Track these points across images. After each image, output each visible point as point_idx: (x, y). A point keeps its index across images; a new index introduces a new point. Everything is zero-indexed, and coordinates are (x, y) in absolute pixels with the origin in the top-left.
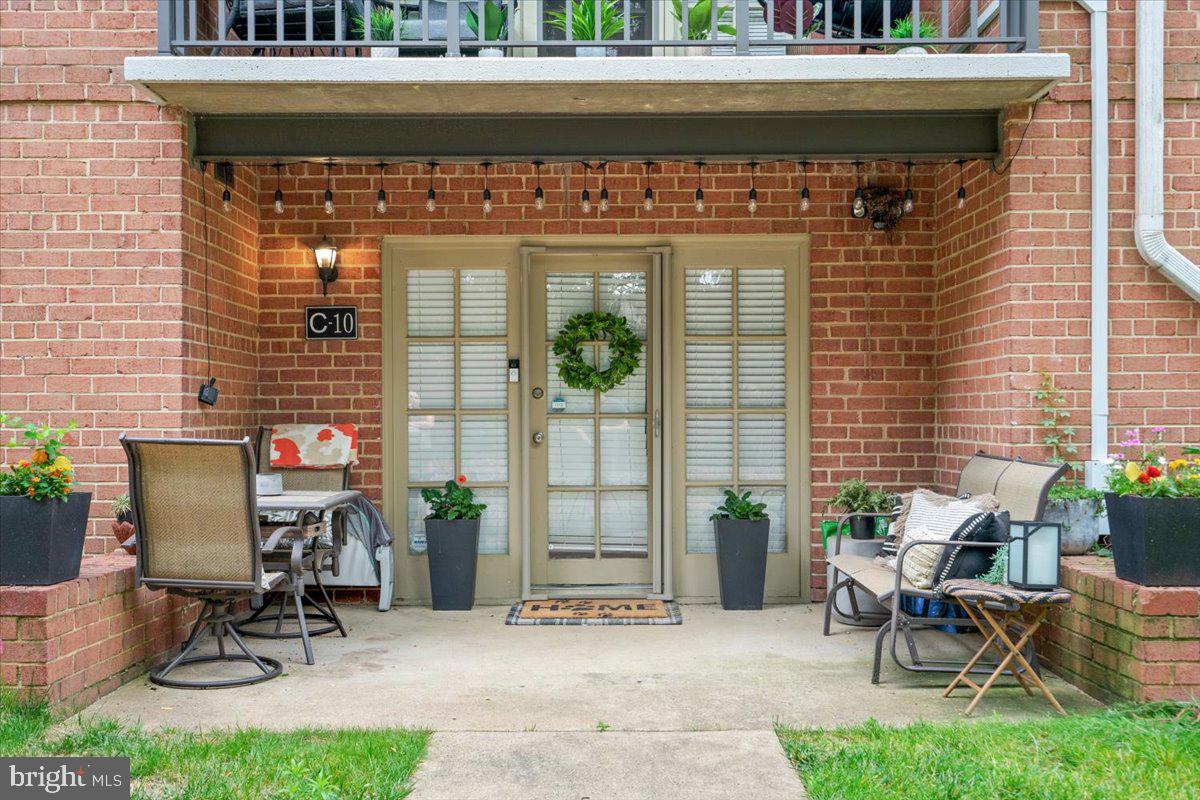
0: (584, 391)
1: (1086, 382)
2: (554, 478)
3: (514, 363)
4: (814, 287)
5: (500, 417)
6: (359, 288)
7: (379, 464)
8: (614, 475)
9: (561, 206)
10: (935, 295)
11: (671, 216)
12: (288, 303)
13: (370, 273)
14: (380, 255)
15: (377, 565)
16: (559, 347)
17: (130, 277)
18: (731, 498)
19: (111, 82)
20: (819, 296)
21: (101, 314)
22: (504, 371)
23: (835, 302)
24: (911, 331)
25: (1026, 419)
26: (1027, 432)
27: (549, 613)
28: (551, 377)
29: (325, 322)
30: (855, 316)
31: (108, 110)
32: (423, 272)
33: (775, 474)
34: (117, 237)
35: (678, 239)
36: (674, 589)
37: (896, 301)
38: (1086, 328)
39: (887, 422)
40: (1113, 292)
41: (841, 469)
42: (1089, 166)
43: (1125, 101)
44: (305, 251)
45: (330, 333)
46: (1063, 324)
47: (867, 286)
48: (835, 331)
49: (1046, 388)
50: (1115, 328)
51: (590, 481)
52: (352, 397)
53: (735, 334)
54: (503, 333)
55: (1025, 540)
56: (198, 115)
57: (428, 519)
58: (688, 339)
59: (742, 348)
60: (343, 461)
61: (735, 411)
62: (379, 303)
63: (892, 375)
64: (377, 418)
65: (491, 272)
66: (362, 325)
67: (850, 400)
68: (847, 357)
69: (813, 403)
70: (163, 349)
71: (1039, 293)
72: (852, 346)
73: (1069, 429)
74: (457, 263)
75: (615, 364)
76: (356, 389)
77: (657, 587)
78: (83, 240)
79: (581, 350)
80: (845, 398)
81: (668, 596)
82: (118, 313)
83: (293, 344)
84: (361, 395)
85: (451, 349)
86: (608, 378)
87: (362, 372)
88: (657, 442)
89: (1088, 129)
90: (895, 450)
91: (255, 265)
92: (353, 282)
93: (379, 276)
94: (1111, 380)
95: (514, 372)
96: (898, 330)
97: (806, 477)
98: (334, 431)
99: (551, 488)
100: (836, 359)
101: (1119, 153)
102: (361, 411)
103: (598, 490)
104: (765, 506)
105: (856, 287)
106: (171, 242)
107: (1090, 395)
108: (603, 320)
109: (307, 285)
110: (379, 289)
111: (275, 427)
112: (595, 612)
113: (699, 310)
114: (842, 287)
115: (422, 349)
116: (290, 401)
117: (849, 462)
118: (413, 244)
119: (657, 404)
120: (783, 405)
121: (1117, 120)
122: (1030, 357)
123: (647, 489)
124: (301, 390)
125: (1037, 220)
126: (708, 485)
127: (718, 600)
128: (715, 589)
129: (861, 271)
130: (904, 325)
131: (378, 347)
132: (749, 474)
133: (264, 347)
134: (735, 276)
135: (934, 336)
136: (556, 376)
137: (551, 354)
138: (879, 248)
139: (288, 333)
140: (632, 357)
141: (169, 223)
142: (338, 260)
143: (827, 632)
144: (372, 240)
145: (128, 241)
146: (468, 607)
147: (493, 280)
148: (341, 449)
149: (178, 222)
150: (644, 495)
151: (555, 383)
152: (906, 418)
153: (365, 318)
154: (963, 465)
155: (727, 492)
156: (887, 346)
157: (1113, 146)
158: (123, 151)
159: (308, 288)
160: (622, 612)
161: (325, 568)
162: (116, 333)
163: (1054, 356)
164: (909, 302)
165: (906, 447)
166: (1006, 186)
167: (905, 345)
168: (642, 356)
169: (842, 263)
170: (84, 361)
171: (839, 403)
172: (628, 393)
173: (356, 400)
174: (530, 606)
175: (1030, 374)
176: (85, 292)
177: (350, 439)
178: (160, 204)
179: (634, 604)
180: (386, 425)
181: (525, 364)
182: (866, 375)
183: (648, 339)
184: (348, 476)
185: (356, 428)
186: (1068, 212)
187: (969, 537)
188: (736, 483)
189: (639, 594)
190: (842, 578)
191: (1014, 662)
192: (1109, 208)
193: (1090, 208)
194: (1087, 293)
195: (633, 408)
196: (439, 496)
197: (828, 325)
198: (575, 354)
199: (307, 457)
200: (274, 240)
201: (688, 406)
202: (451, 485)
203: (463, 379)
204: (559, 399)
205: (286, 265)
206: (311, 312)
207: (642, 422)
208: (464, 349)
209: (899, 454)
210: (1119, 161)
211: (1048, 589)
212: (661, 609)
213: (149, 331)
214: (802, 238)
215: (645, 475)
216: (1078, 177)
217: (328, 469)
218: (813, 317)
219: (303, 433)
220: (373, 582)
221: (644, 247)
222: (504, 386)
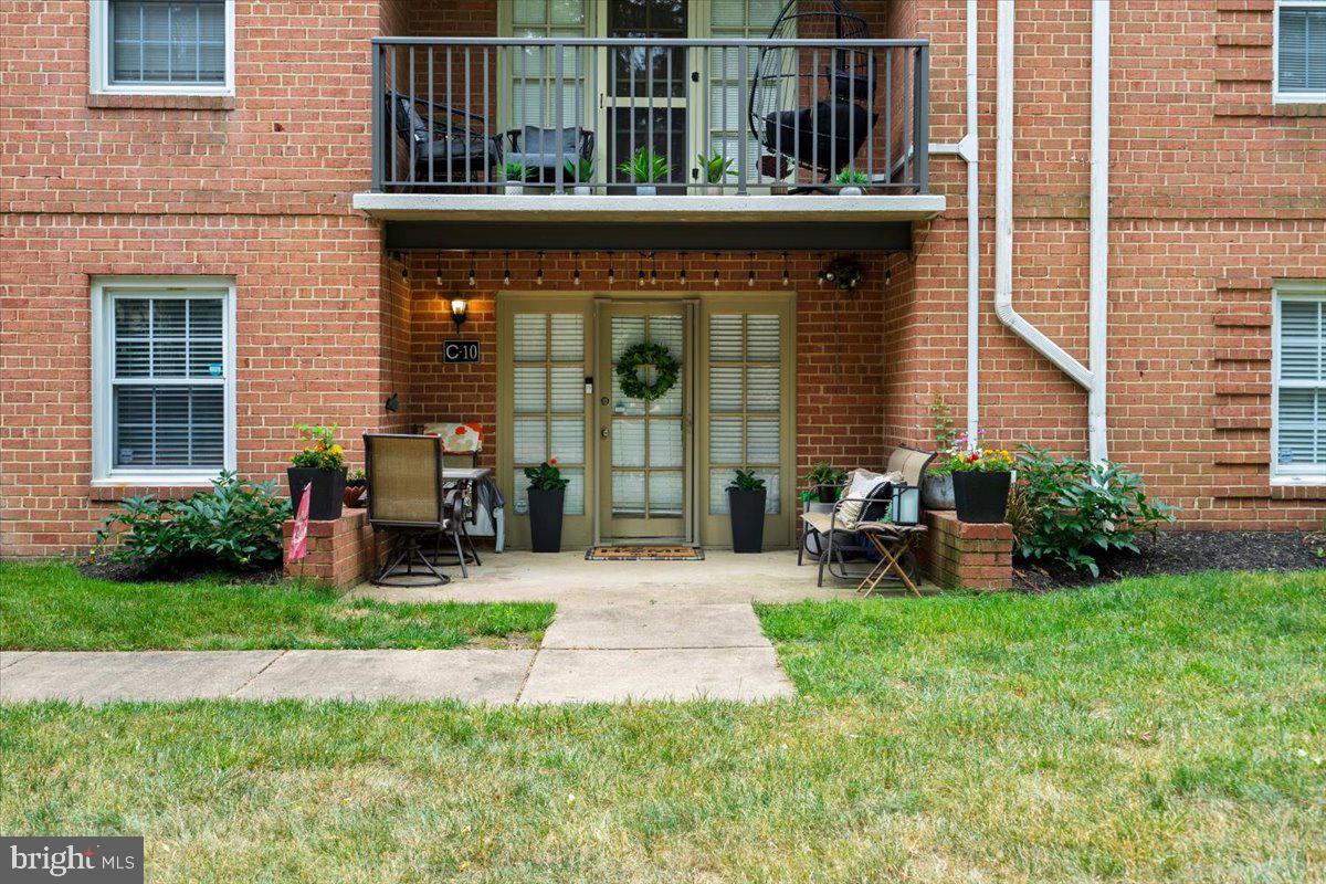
0: (638, 400)
1: (964, 400)
2: (617, 461)
3: (589, 380)
4: (800, 329)
5: (579, 418)
6: (481, 328)
7: (494, 451)
8: (658, 459)
9: (623, 271)
10: (883, 334)
11: (700, 278)
12: (431, 338)
13: (488, 317)
14: (496, 304)
15: (494, 522)
16: (621, 369)
17: (346, 328)
18: (740, 475)
19: (335, 203)
20: (803, 334)
21: (328, 352)
22: (581, 386)
23: (814, 339)
24: (866, 359)
25: (926, 423)
26: (927, 432)
27: (614, 554)
28: (614, 389)
29: (457, 351)
30: (828, 349)
31: (332, 221)
32: (524, 316)
33: (772, 459)
34: (337, 303)
35: (705, 294)
36: (701, 540)
37: (856, 339)
38: (964, 365)
39: (850, 422)
40: (981, 342)
41: (818, 455)
42: (966, 260)
43: (989, 219)
44: (443, 302)
45: (461, 359)
46: (949, 362)
47: (836, 328)
48: (814, 359)
49: (939, 403)
50: (983, 364)
51: (643, 464)
52: (476, 404)
53: (746, 360)
54: (581, 358)
55: (899, 496)
56: (387, 222)
57: (529, 489)
58: (711, 364)
59: (750, 370)
60: (474, 449)
61: (745, 415)
62: (493, 338)
63: (854, 390)
64: (492, 419)
65: (574, 316)
66: (483, 353)
67: (824, 408)
68: (822, 378)
69: (799, 410)
70: (368, 375)
71: (934, 342)
72: (825, 370)
73: (953, 430)
74: (549, 310)
75: (660, 381)
76: (478, 398)
77: (689, 539)
78: (316, 305)
79: (636, 371)
80: (821, 406)
81: (696, 544)
82: (338, 352)
83: (434, 367)
84: (482, 403)
85: (545, 370)
86: (656, 390)
87: (483, 386)
88: (689, 436)
89: (966, 235)
90: (855, 443)
91: (408, 311)
92: (476, 323)
93: (494, 319)
94: (980, 398)
95: (589, 386)
96: (857, 359)
97: (793, 462)
98: (467, 428)
99: (615, 468)
100: (814, 379)
101: (986, 252)
102: (482, 414)
103: (647, 470)
104: (764, 481)
105: (829, 328)
106: (373, 306)
107: (966, 409)
108: (652, 350)
109: (444, 325)
110: (494, 328)
111: (426, 425)
112: (646, 553)
113: (720, 343)
114: (819, 328)
115: (524, 369)
116: (432, 406)
117: (823, 451)
118: (518, 296)
119: (689, 410)
120: (778, 411)
121: (984, 231)
122: (929, 383)
123: (682, 469)
124: (441, 399)
125: (933, 295)
126: (727, 466)
127: (732, 547)
128: (729, 539)
129: (831, 317)
130: (862, 355)
131: (493, 368)
132: (754, 459)
133: (413, 369)
134: (745, 319)
135: (882, 363)
136: (619, 389)
137: (615, 373)
138: (845, 302)
139: (431, 359)
140: (671, 375)
141: (372, 294)
142: (467, 308)
143: (800, 564)
144: (490, 294)
145: (345, 305)
146: (558, 551)
147: (574, 321)
148: (472, 440)
149: (377, 294)
150: (680, 474)
151: (617, 393)
152: (863, 420)
153: (484, 348)
154: (892, 452)
155: (738, 472)
156: (850, 370)
157: (982, 248)
158: (343, 247)
159: (445, 327)
160: (664, 553)
161: (468, 519)
162: (337, 365)
163: (944, 382)
164: (866, 339)
165: (863, 441)
166: (912, 273)
167: (863, 369)
168: (680, 375)
169: (819, 311)
170: (315, 383)
171: (816, 410)
172: (669, 401)
173: (478, 406)
174: (600, 550)
175: (928, 394)
176: (317, 339)
177: (478, 433)
178: (365, 281)
179: (672, 550)
180: (499, 424)
181: (597, 382)
182: (835, 390)
183: (683, 363)
184: (476, 459)
185: (481, 425)
186: (953, 290)
187: (876, 497)
188: (744, 465)
189: (677, 543)
190: (810, 528)
191: (892, 567)
192: (979, 287)
193: (967, 287)
194: (965, 342)
195: (672, 412)
196: (537, 473)
197: (809, 355)
198: (632, 374)
199: (449, 445)
200: (421, 293)
201: (711, 411)
202: (545, 465)
203: (553, 391)
204: (620, 405)
205: (429, 311)
206: (448, 344)
207: (679, 422)
208: (553, 370)
209: (858, 445)
210: (986, 258)
211: (913, 525)
212: (692, 552)
213: (358, 364)
214: (793, 294)
215: (680, 459)
216: (960, 267)
217: (463, 454)
218: (799, 350)
219: (446, 429)
220: (491, 533)
221: (680, 300)
222: (581, 396)
